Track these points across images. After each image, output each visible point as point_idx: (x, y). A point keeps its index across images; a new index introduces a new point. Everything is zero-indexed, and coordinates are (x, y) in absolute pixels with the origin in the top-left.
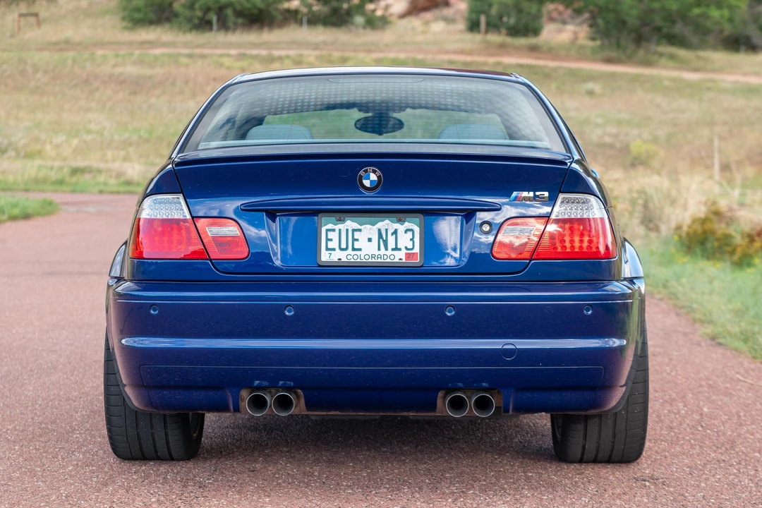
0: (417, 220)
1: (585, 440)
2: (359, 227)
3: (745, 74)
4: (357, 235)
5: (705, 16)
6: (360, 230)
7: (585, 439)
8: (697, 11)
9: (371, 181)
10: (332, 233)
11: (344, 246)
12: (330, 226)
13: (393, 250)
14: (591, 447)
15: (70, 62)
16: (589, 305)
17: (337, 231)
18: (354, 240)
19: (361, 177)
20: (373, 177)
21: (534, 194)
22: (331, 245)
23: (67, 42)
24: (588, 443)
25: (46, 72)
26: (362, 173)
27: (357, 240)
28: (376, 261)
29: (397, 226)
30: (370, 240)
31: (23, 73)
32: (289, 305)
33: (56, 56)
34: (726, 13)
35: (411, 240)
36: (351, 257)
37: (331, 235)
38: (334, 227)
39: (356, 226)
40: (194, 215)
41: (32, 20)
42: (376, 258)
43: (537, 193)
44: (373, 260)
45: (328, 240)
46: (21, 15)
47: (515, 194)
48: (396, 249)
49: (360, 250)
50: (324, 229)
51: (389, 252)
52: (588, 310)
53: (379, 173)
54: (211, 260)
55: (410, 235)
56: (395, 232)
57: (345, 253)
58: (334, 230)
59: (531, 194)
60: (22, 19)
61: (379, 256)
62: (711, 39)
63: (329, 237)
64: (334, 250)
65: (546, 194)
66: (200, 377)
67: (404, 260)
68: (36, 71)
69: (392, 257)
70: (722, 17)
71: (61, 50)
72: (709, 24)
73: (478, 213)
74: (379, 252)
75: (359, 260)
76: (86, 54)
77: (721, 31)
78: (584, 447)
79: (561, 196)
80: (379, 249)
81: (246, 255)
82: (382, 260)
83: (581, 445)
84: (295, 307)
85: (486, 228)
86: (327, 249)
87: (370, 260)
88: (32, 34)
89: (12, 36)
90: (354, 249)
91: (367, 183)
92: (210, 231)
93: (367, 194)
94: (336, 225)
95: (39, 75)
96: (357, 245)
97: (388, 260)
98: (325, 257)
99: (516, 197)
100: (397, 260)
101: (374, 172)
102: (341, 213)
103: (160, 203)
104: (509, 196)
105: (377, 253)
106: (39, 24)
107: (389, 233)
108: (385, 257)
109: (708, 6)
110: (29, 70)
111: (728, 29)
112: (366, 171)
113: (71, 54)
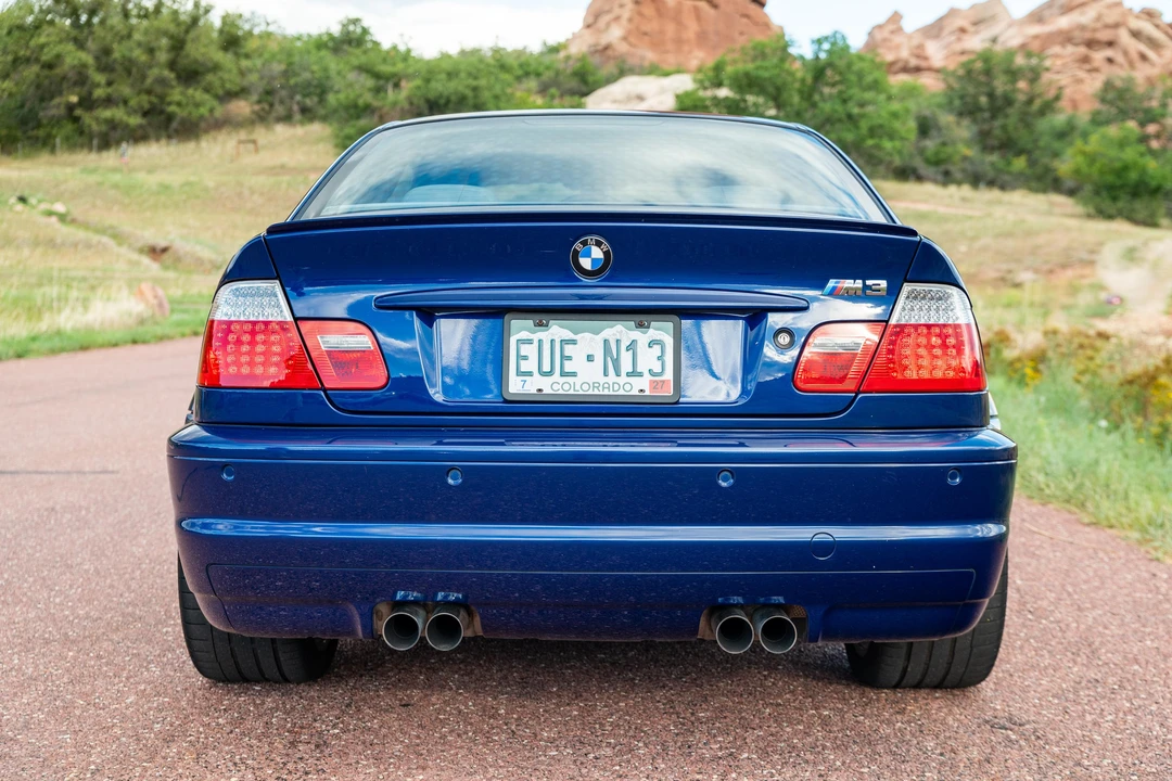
0: (670, 325)
1: (909, 661)
2: (572, 336)
3: (914, 201)
4: (569, 350)
5: (878, 147)
6: (574, 342)
7: (908, 659)
8: (870, 142)
9: (593, 260)
10: (527, 346)
11: (546, 368)
12: (524, 335)
13: (628, 375)
14: (915, 671)
15: (284, 186)
16: (955, 468)
17: (536, 344)
18: (564, 358)
19: (576, 253)
20: (597, 253)
21: (864, 284)
22: (525, 367)
23: (283, 167)
24: (911, 664)
25: (262, 194)
26: (578, 246)
27: (569, 358)
28: (601, 393)
29: (637, 334)
30: (590, 358)
31: (240, 195)
32: (453, 468)
33: (272, 180)
34: (897, 144)
35: (659, 358)
36: (559, 387)
37: (525, 350)
38: (531, 336)
39: (568, 335)
40: (298, 315)
41: (251, 146)
42: (601, 388)
43: (869, 282)
44: (596, 392)
45: (520, 357)
46: (240, 142)
47: (832, 283)
48: (634, 373)
49: (574, 374)
50: (513, 340)
51: (623, 379)
52: (953, 477)
53: (606, 246)
54: (325, 390)
55: (657, 350)
56: (632, 346)
57: (549, 380)
58: (530, 342)
59: (859, 284)
60: (242, 146)
61: (606, 386)
62: (882, 169)
63: (523, 353)
64: (530, 374)
65: (883, 284)
66: (317, 581)
67: (647, 393)
68: (252, 192)
69: (628, 387)
70: (894, 148)
71: (277, 174)
72: (880, 154)
73: (769, 315)
74: (606, 379)
75: (572, 392)
76: (300, 178)
77: (890, 163)
78: (905, 671)
79: (907, 288)
80: (606, 374)
81: (382, 381)
82: (611, 393)
83: (900, 668)
84: (465, 471)
85: (784, 339)
86: (519, 373)
87: (590, 392)
88: (250, 159)
89: (232, 161)
90: (563, 374)
91: (586, 263)
92: (324, 342)
93: (586, 281)
94: (534, 332)
95: (256, 197)
96: (569, 366)
97: (621, 392)
98: (516, 386)
99: (834, 288)
100: (635, 392)
101: (598, 244)
102: (543, 313)
103: (245, 296)
104: (821, 286)
105: (603, 380)
106: (257, 150)
107: (623, 347)
108: (616, 387)
109: (881, 137)
110: (246, 192)
111: (897, 162)
112: (585, 243)
113: (286, 178)
